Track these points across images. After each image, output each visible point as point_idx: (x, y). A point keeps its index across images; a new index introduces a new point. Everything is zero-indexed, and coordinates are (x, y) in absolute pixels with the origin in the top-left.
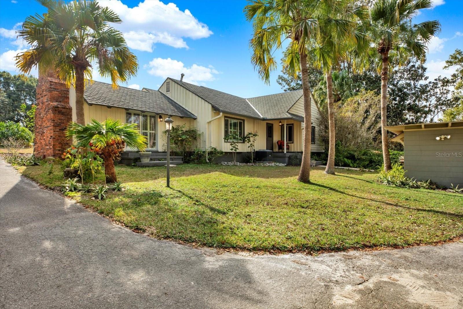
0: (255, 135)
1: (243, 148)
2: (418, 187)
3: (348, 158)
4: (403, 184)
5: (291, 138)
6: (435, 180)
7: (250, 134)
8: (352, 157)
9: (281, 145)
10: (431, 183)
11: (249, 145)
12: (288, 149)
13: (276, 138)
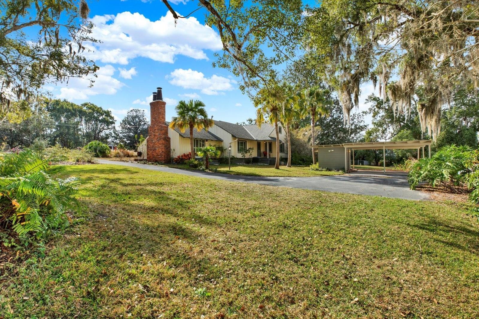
0: (253, 149)
1: (247, 156)
2: (322, 171)
3: (300, 160)
4: (317, 170)
5: (271, 150)
6: (329, 168)
7: (250, 148)
8: (303, 160)
9: (265, 154)
10: (327, 169)
11: (249, 154)
12: (269, 156)
13: (262, 150)
